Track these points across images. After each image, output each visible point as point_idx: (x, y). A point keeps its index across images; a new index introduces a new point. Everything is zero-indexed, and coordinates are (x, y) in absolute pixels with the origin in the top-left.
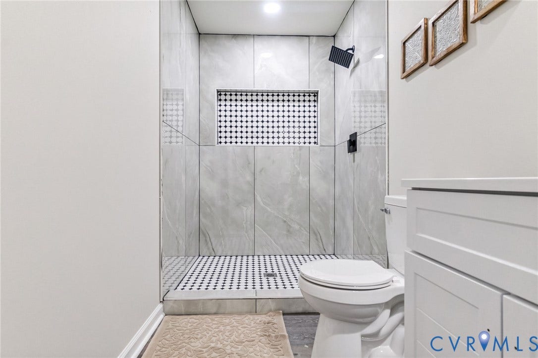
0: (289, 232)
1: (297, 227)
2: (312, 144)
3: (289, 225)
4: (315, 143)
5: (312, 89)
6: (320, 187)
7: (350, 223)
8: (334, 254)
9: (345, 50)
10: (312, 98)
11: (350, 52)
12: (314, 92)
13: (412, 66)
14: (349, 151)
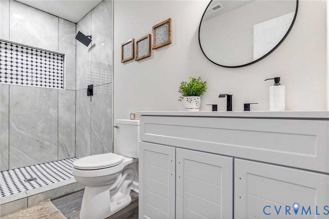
0: (42, 147)
1: (48, 143)
2: (60, 88)
3: (42, 143)
4: (62, 87)
5: (60, 52)
6: (65, 116)
7: (87, 136)
8: (75, 157)
9: (86, 36)
10: (60, 58)
11: (89, 38)
12: (61, 54)
13: (127, 58)
14: (88, 95)
